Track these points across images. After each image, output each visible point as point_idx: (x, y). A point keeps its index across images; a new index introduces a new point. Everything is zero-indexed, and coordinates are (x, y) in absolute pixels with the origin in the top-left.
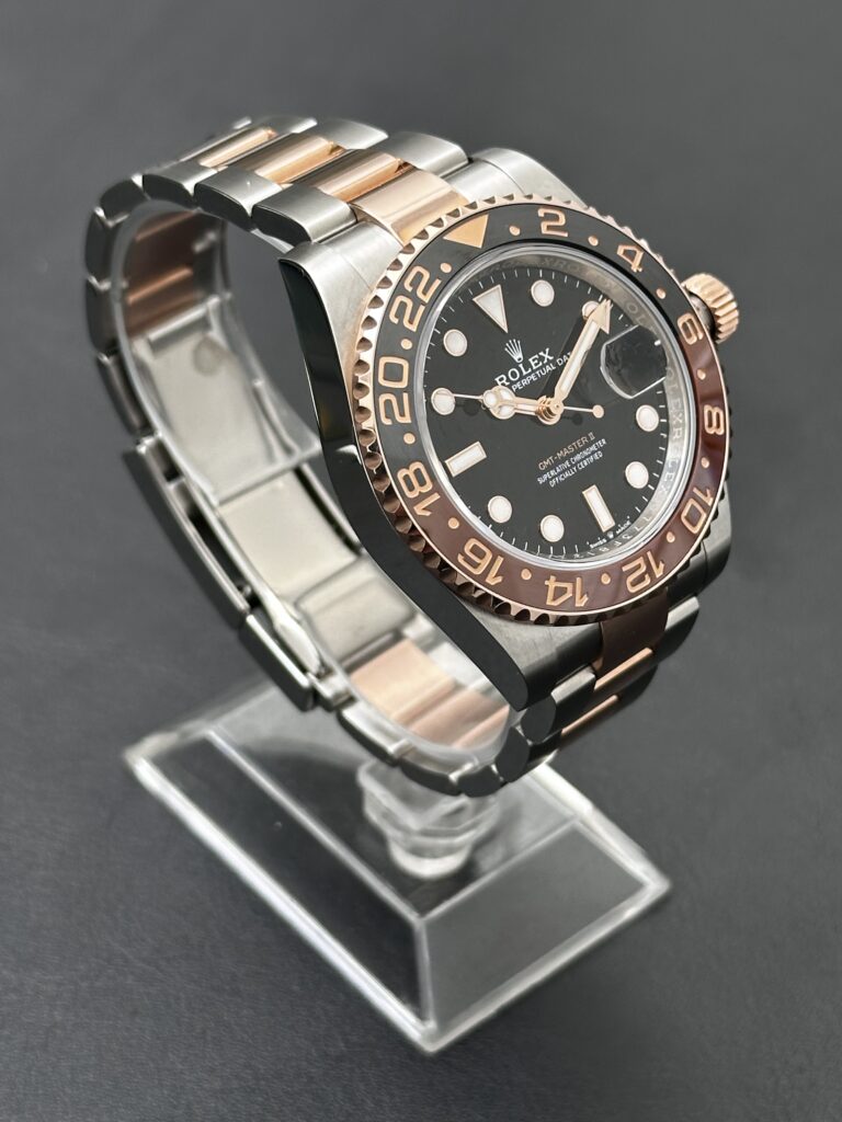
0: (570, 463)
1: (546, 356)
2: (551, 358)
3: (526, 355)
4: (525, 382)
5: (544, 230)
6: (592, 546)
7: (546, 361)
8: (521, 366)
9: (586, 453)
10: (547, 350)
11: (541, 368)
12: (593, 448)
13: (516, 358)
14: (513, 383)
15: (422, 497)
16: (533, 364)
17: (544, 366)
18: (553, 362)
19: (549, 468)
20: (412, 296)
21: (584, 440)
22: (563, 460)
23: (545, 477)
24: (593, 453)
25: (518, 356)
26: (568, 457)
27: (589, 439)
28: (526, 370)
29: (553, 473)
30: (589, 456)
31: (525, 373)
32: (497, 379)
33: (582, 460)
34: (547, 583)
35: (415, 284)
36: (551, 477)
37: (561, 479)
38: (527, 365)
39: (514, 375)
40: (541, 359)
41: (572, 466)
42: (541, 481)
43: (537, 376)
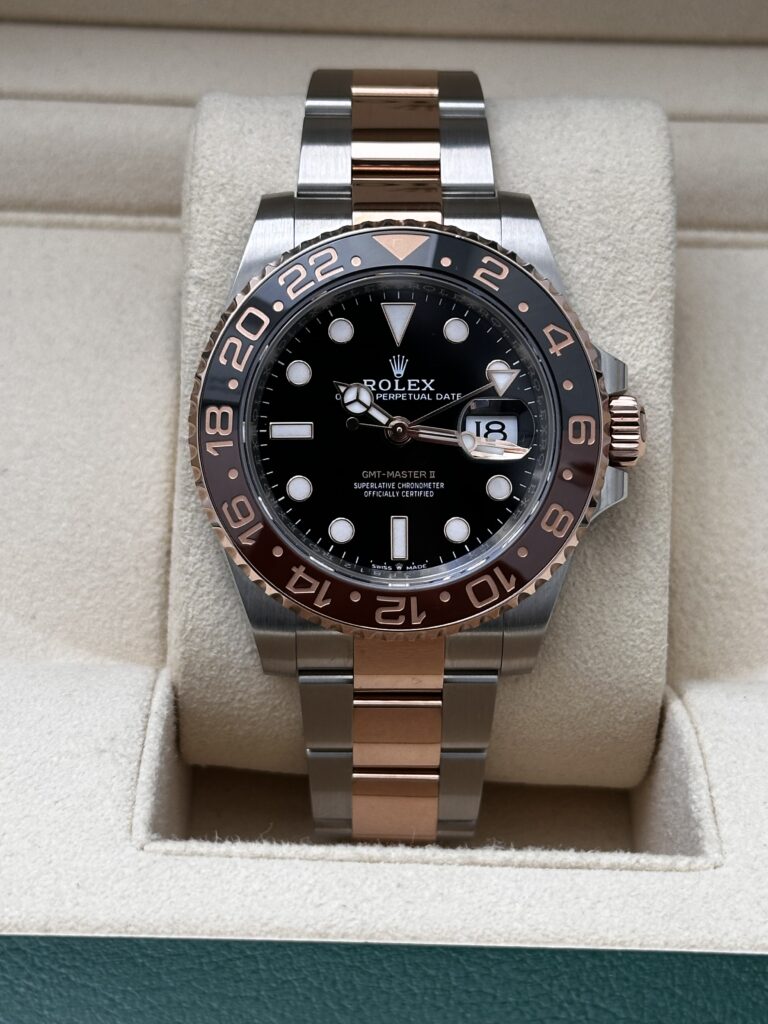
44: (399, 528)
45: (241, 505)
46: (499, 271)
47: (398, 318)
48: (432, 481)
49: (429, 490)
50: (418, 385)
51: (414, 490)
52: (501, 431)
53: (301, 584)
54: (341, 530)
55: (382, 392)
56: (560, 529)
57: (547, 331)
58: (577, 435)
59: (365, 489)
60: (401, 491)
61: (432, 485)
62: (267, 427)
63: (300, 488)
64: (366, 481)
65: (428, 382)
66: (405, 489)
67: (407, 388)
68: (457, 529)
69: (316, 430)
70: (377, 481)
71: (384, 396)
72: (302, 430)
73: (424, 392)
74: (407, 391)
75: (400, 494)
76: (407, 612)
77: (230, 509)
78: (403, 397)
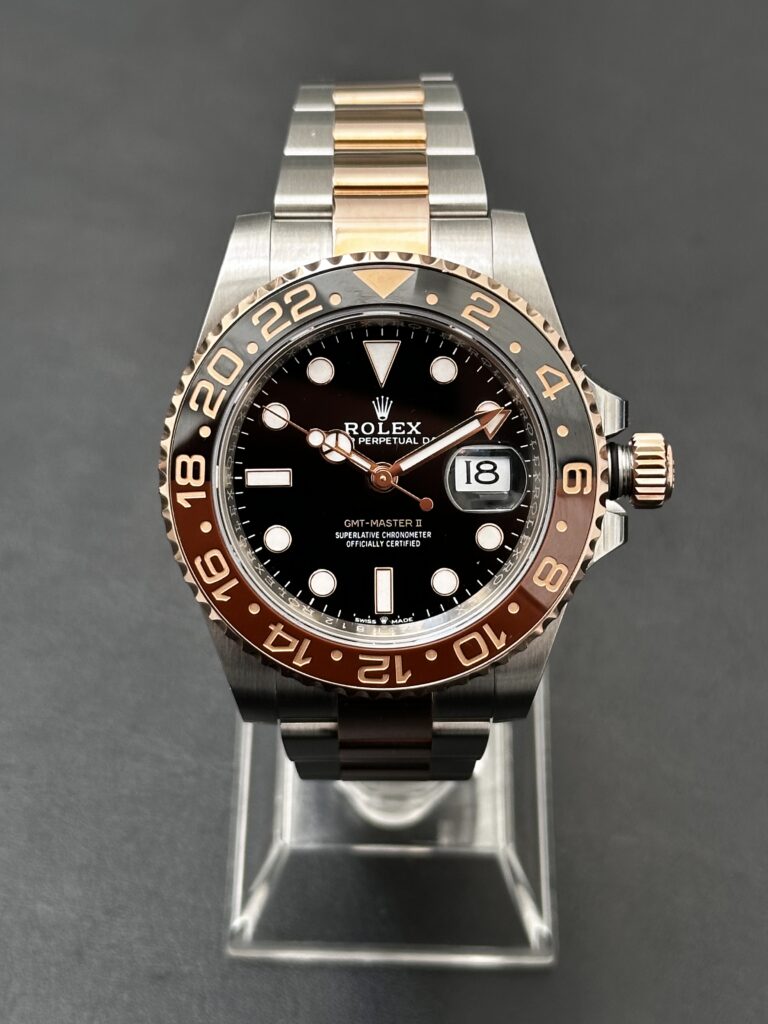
0: (380, 535)
1: (414, 429)
2: (417, 432)
3: (392, 417)
4: (376, 441)
5: (465, 315)
6: (357, 620)
7: (410, 433)
8: (381, 424)
9: (403, 535)
10: (418, 424)
11: (401, 436)
12: (414, 534)
13: (380, 414)
14: (361, 435)
15: (189, 488)
16: (395, 428)
17: (406, 436)
18: (419, 439)
19: (354, 529)
20: (287, 309)
21: (409, 522)
22: (374, 529)
23: (346, 534)
24: (411, 539)
25: (383, 413)
26: (381, 529)
27: (414, 523)
28: (383, 431)
29: (355, 535)
30: (405, 539)
31: (381, 432)
32: (347, 424)
33: (395, 539)
34: (272, 627)
35: (296, 299)
36: (351, 537)
37: (361, 545)
38: (387, 426)
39: (368, 429)
40: (408, 428)
41: (381, 539)
42: (338, 535)
43: (392, 441)
44: (384, 581)
45: (215, 560)
46: (489, 309)
47: (382, 356)
48: (418, 529)
49: (416, 539)
50: (403, 428)
51: (399, 539)
52: (492, 471)
53: (279, 642)
54: (323, 582)
55: (365, 436)
56: (553, 583)
57: (540, 373)
58: (572, 484)
59: (347, 539)
60: (385, 540)
61: (418, 535)
62: (243, 474)
63: (278, 538)
64: (348, 530)
65: (414, 425)
66: (390, 539)
67: (391, 431)
68: (445, 581)
69: (295, 477)
70: (359, 530)
71: (367, 441)
72: (280, 478)
73: (409, 436)
74: (391, 435)
75: (384, 544)
76: (391, 671)
77: (203, 564)
78: (387, 440)
